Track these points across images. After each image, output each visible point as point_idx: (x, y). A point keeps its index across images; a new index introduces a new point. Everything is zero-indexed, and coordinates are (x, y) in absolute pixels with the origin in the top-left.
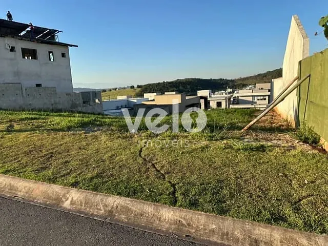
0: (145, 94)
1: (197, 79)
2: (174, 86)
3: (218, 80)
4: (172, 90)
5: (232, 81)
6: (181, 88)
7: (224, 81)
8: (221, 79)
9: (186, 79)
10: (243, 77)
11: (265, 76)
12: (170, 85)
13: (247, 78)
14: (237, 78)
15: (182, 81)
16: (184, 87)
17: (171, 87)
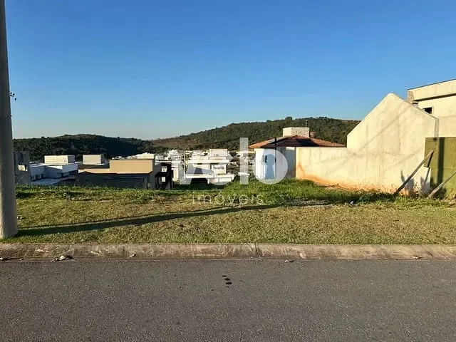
0: (84, 156)
1: (97, 136)
2: (62, 146)
3: (129, 139)
4: (58, 150)
5: (148, 142)
6: (73, 147)
7: (137, 142)
8: (133, 139)
9: (80, 135)
10: (161, 138)
11: (189, 139)
12: (54, 142)
13: (167, 140)
14: (154, 139)
15: (73, 138)
16: (78, 147)
17: (56, 146)
